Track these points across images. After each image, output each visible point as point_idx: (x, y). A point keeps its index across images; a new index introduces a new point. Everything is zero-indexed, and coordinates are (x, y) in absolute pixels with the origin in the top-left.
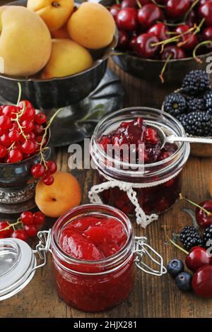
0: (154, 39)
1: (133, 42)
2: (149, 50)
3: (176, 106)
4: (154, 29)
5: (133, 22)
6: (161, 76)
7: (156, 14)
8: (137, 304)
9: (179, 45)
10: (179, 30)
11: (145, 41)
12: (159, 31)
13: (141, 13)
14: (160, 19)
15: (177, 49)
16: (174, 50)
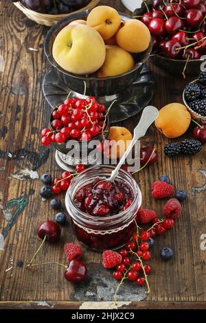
0: (178, 44)
1: (162, 45)
2: (174, 53)
3: (193, 94)
4: (177, 36)
5: (161, 30)
6: (183, 73)
7: (179, 24)
8: (170, 238)
9: (196, 48)
10: (195, 36)
11: (171, 46)
12: (181, 37)
13: (168, 24)
14: (181, 28)
15: (194, 51)
16: (191, 52)
